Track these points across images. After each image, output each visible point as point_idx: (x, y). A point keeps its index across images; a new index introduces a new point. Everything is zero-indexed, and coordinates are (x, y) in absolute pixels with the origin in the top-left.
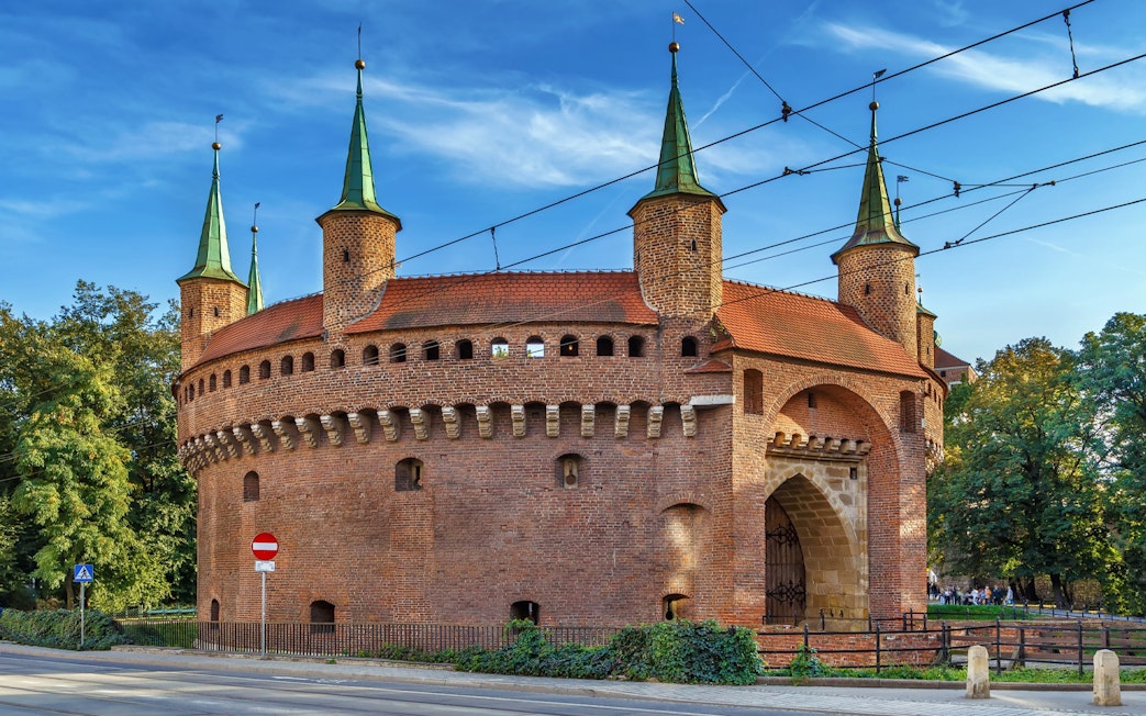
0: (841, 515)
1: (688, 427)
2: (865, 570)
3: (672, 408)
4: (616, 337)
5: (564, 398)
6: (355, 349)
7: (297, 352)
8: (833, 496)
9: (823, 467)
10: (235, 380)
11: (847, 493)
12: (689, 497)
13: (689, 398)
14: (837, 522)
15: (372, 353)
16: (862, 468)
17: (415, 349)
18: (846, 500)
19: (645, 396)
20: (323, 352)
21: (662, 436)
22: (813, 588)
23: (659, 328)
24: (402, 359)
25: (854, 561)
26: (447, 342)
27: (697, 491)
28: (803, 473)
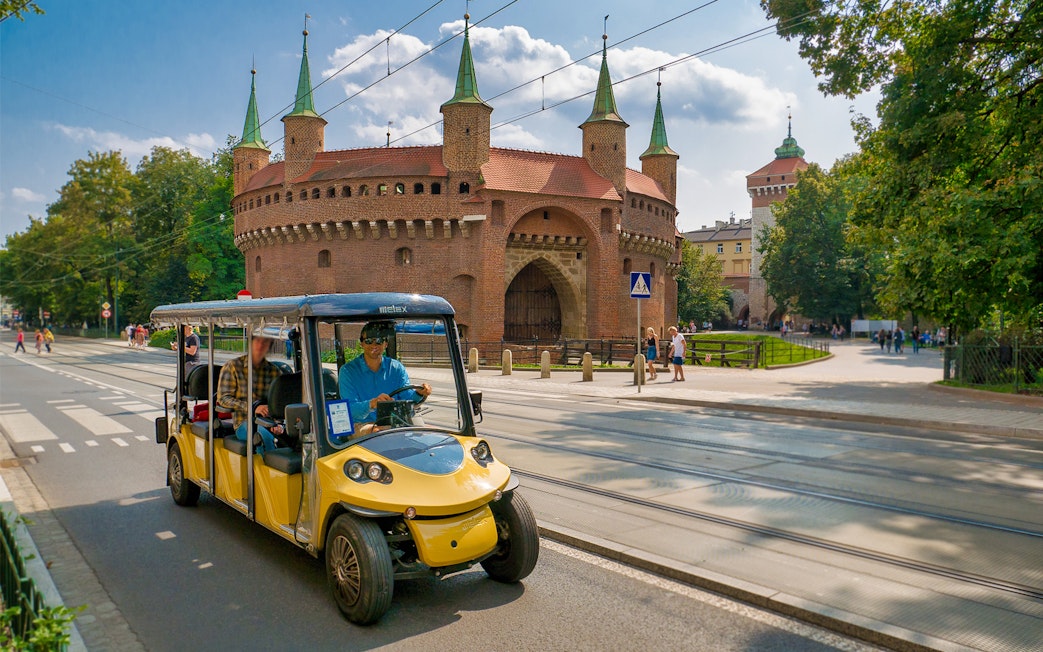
0: (570, 280)
1: (465, 233)
2: (584, 312)
3: (454, 222)
4: (424, 183)
5: (396, 217)
6: (296, 194)
7: (272, 193)
8: (565, 270)
9: (558, 253)
10: (255, 205)
11: (573, 267)
12: (465, 271)
13: (462, 217)
14: (568, 284)
15: (304, 195)
16: (584, 253)
17: (323, 191)
18: (574, 271)
19: (439, 216)
20: (283, 194)
21: (453, 237)
22: (565, 322)
23: (448, 178)
24: (318, 197)
25: (579, 307)
26: (339, 188)
27: (470, 268)
28: (544, 257)
